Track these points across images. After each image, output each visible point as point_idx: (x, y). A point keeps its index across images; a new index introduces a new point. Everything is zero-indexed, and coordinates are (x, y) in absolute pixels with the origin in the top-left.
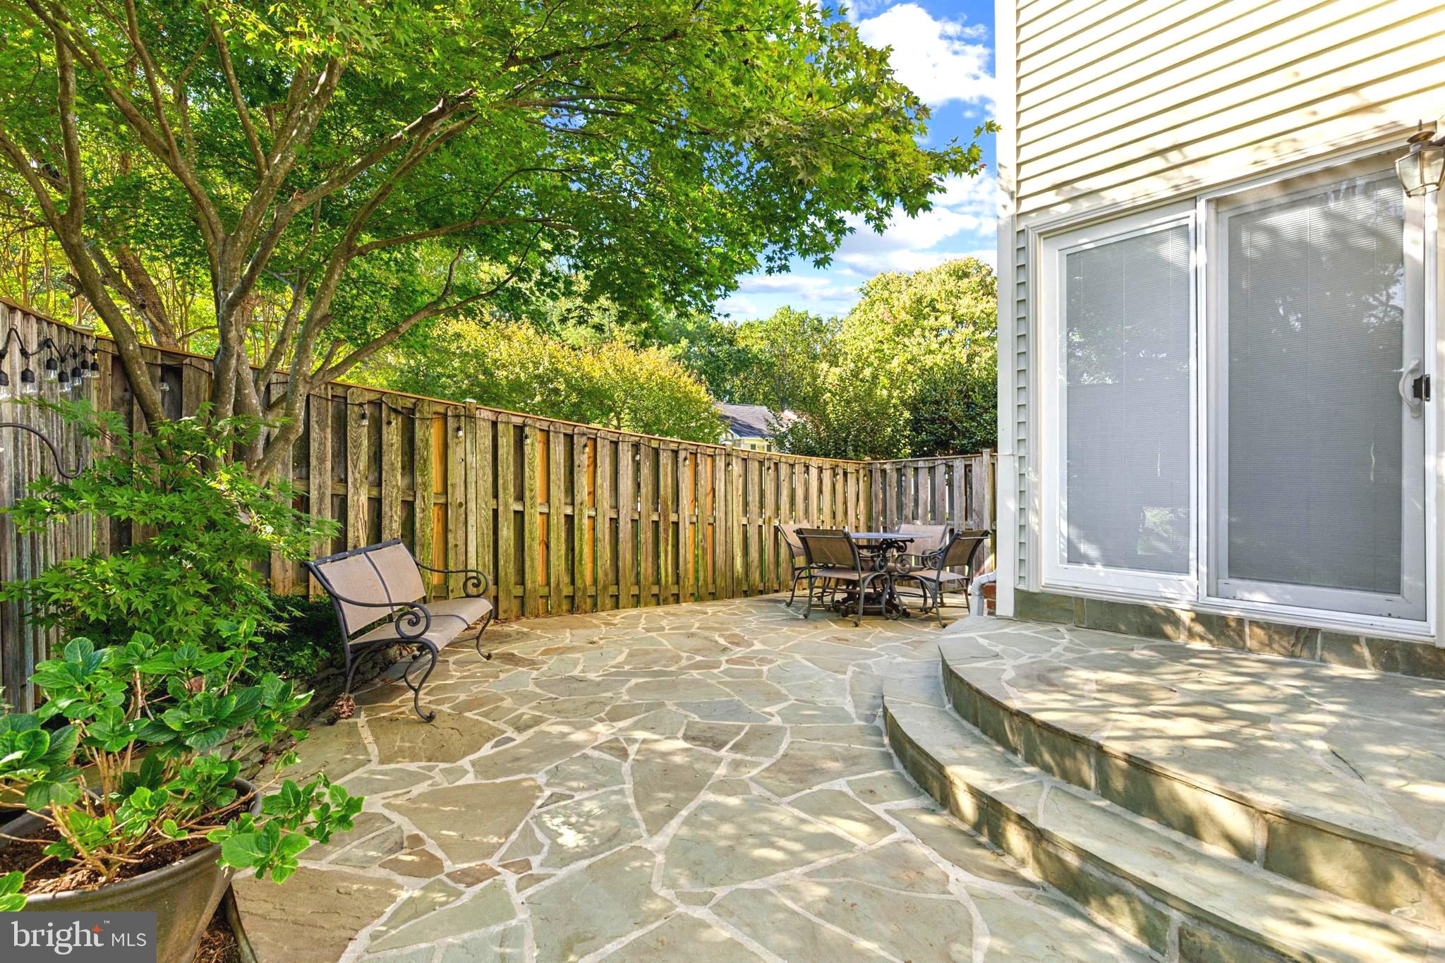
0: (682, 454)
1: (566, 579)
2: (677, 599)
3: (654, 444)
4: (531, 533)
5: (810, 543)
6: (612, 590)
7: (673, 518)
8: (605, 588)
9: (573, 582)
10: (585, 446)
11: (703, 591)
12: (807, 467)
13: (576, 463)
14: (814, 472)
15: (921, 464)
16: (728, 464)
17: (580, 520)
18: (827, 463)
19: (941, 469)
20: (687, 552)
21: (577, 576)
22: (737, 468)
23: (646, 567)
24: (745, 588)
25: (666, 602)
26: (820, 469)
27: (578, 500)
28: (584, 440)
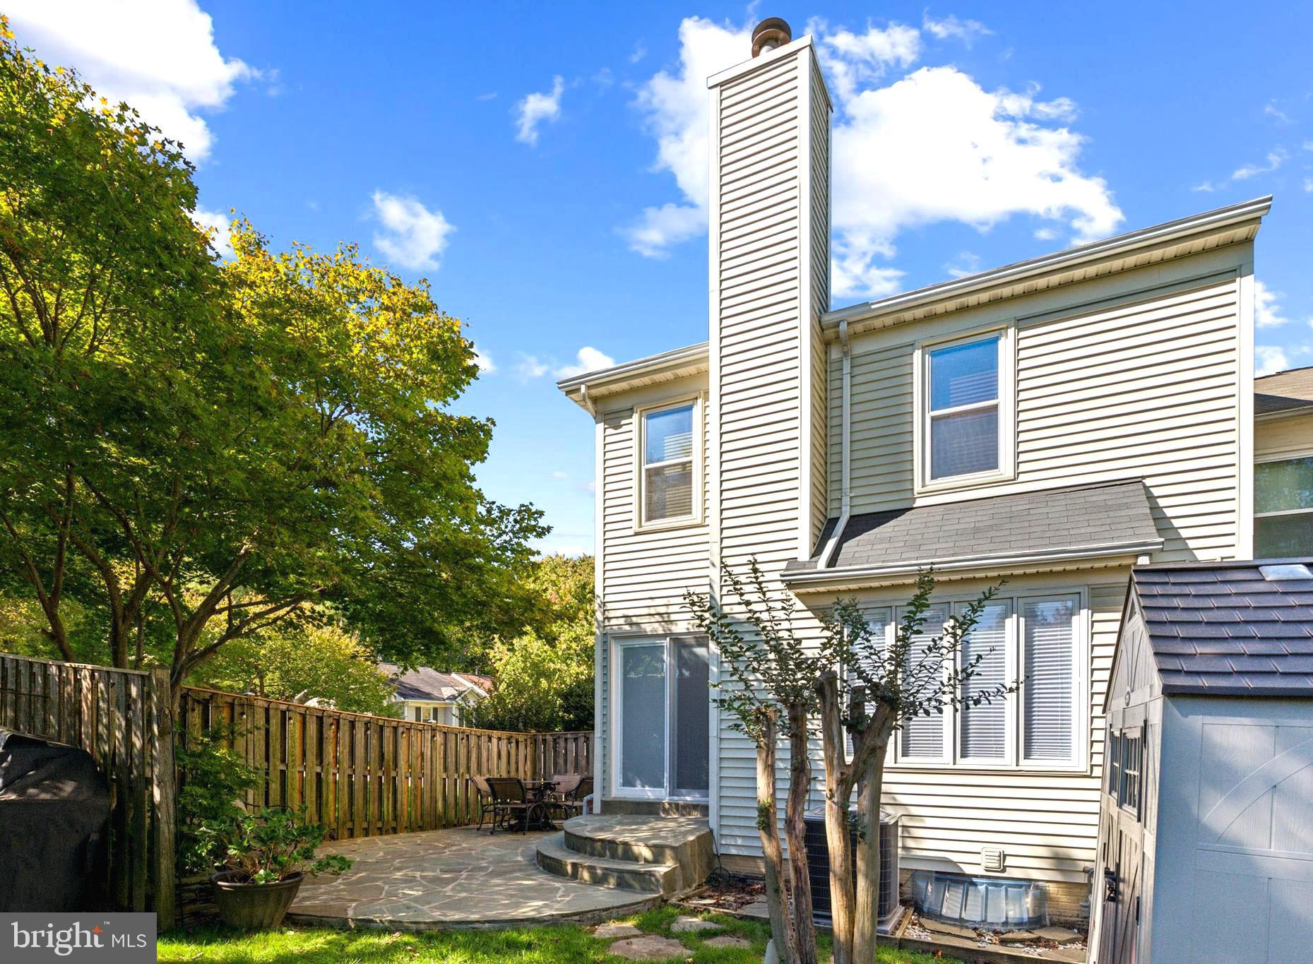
0: (401, 730)
1: (316, 818)
2: (395, 831)
3: (381, 723)
4: (292, 785)
5: (496, 787)
6: (349, 825)
7: (393, 774)
8: (344, 823)
9: (320, 818)
10: (332, 724)
11: (414, 826)
12: (490, 738)
13: (325, 736)
14: (495, 741)
15: (569, 736)
16: (433, 736)
17: (327, 776)
18: (504, 734)
19: (582, 739)
20: (404, 798)
21: (325, 815)
22: (439, 738)
23: (373, 808)
24: (444, 822)
25: (387, 833)
26: (499, 739)
27: (326, 762)
28: (331, 720)
